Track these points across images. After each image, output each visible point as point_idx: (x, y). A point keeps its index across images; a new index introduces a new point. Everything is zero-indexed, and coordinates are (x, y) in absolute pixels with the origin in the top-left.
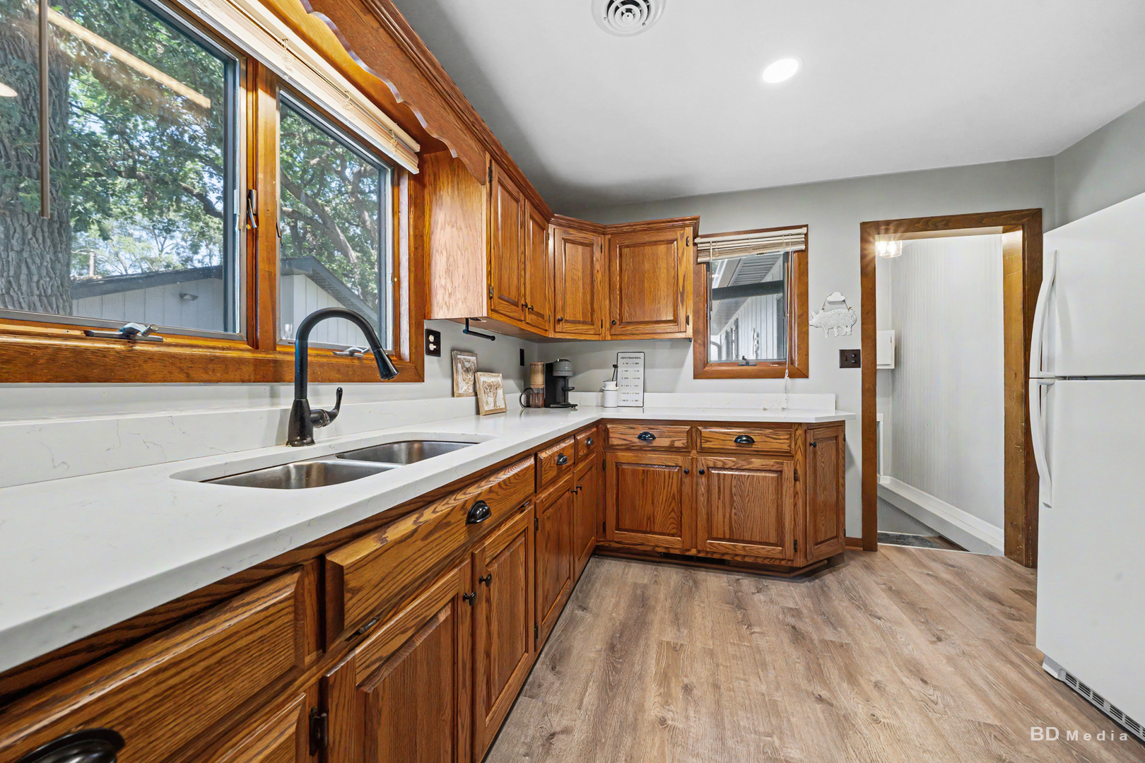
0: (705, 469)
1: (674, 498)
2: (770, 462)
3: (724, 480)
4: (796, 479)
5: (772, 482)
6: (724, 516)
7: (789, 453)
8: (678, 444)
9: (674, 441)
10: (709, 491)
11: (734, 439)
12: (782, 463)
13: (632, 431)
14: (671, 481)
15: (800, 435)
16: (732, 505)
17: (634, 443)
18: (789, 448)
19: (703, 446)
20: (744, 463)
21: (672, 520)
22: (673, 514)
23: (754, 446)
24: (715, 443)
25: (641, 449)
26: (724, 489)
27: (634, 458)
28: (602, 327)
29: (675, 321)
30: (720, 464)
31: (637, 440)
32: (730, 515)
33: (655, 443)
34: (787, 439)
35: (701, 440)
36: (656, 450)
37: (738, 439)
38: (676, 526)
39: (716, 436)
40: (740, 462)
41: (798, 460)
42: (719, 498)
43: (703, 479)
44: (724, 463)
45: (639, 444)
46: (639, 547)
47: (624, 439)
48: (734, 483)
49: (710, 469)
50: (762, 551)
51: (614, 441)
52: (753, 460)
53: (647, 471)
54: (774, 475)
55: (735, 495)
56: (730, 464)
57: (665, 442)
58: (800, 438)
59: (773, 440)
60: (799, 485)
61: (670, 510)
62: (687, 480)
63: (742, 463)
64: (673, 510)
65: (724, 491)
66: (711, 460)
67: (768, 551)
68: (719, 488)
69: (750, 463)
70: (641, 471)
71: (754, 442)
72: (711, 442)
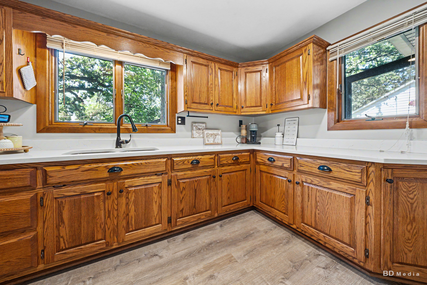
0: (301, 182)
1: (284, 194)
2: (345, 187)
3: (312, 191)
4: (368, 203)
5: (346, 201)
6: (311, 212)
7: (361, 183)
8: (285, 165)
9: (283, 164)
10: (302, 195)
11: (318, 167)
12: (355, 190)
13: (265, 156)
14: (282, 184)
15: (373, 171)
16: (316, 208)
17: (266, 162)
18: (360, 180)
19: (299, 168)
20: (324, 183)
21: (283, 205)
22: (283, 202)
23: (331, 174)
24: (305, 168)
25: (269, 166)
26: (312, 195)
27: (266, 169)
28: (267, 107)
29: (301, 99)
30: (309, 181)
31: (267, 161)
32: (315, 213)
33: (275, 164)
34: (358, 173)
35: (298, 164)
36: (276, 167)
37: (321, 168)
38: (284, 209)
39: (306, 163)
40: (322, 182)
41: (371, 190)
42: (308, 201)
43: (299, 187)
44: (312, 181)
45: (269, 163)
46: (269, 213)
47: (262, 160)
48: (318, 194)
49: (304, 182)
50: (337, 244)
51: (259, 160)
52: (331, 183)
53: (272, 176)
54: (349, 197)
55: (318, 202)
56: (316, 182)
57: (279, 164)
58: (372, 173)
59: (346, 172)
60: (371, 210)
61: (282, 199)
62: (291, 186)
63: (322, 183)
64: (284, 200)
65: (311, 197)
66: (304, 177)
67: (343, 247)
68: (308, 195)
69: (330, 184)
70: (269, 176)
71: (332, 171)
72: (303, 167)
